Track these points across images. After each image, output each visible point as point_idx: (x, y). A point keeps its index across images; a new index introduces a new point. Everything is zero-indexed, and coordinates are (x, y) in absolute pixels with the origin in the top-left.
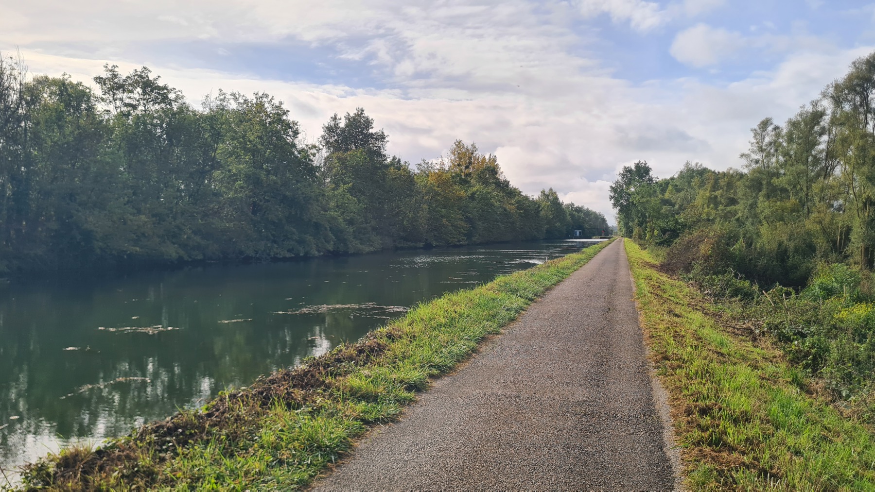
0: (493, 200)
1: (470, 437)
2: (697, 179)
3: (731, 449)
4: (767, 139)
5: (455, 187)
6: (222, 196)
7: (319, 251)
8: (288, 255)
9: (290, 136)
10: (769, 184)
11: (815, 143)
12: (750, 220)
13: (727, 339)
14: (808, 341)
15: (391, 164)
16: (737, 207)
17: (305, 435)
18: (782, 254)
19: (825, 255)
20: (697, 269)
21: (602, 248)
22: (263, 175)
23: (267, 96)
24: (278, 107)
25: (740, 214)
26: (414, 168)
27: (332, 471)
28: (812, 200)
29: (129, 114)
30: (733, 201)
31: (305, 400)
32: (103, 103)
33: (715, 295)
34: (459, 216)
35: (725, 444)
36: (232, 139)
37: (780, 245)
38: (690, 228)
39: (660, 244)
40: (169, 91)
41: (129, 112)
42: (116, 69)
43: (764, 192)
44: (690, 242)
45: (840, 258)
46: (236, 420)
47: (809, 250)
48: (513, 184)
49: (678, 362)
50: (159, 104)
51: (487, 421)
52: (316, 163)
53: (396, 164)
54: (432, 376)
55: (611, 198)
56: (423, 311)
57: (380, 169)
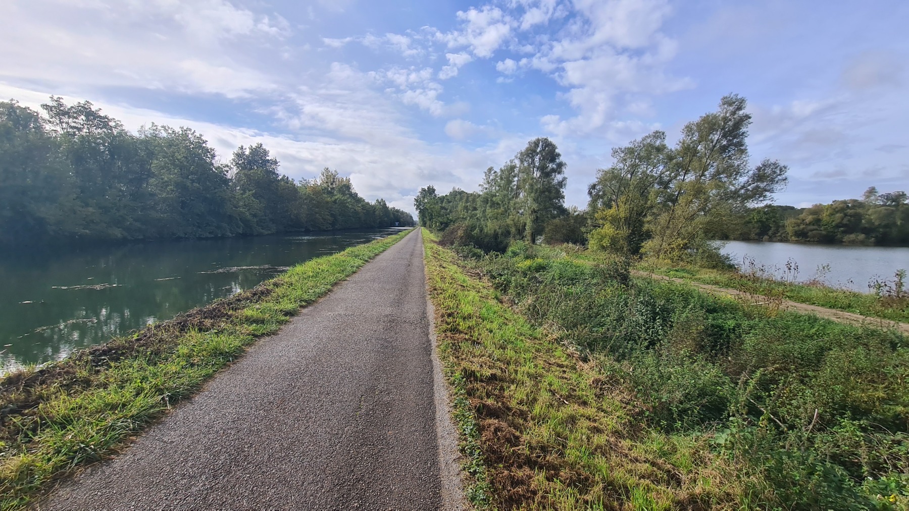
0: (347, 204)
1: (321, 339)
2: (458, 196)
3: (461, 332)
4: (491, 178)
5: (324, 195)
6: (157, 196)
7: (232, 234)
8: (209, 236)
9: (209, 158)
10: (491, 200)
11: (512, 182)
12: (483, 219)
13: (467, 278)
14: (503, 278)
15: (282, 179)
16: (477, 212)
17: (211, 347)
18: (496, 235)
19: (514, 237)
20: (456, 244)
21: (409, 232)
22: (188, 183)
23: (190, 130)
24: (199, 138)
25: (478, 215)
26: (297, 184)
27: (230, 366)
28: (510, 209)
29: (74, 134)
30: (475, 209)
31: (214, 326)
32: (50, 124)
33: (464, 257)
34: (327, 213)
35: (458, 330)
36: (164, 158)
37: (495, 231)
38: (454, 222)
39: (439, 230)
40: (110, 120)
41: (74, 132)
42: (61, 100)
43: (489, 204)
44: (453, 229)
45: (521, 238)
46: (160, 341)
47: (507, 233)
48: (360, 195)
49: (440, 291)
50: (101, 129)
51: (333, 330)
52: (229, 176)
53: (285, 180)
54: (301, 306)
55: (415, 205)
56: (299, 269)
57: (274, 182)
